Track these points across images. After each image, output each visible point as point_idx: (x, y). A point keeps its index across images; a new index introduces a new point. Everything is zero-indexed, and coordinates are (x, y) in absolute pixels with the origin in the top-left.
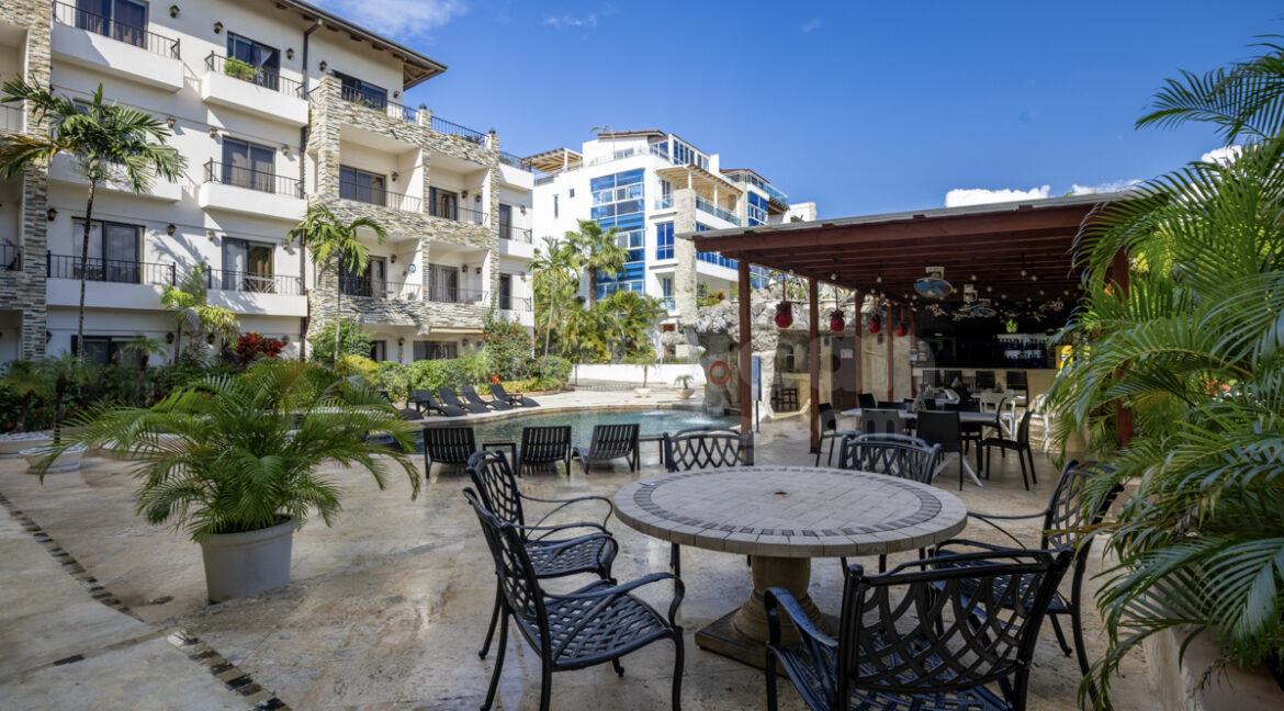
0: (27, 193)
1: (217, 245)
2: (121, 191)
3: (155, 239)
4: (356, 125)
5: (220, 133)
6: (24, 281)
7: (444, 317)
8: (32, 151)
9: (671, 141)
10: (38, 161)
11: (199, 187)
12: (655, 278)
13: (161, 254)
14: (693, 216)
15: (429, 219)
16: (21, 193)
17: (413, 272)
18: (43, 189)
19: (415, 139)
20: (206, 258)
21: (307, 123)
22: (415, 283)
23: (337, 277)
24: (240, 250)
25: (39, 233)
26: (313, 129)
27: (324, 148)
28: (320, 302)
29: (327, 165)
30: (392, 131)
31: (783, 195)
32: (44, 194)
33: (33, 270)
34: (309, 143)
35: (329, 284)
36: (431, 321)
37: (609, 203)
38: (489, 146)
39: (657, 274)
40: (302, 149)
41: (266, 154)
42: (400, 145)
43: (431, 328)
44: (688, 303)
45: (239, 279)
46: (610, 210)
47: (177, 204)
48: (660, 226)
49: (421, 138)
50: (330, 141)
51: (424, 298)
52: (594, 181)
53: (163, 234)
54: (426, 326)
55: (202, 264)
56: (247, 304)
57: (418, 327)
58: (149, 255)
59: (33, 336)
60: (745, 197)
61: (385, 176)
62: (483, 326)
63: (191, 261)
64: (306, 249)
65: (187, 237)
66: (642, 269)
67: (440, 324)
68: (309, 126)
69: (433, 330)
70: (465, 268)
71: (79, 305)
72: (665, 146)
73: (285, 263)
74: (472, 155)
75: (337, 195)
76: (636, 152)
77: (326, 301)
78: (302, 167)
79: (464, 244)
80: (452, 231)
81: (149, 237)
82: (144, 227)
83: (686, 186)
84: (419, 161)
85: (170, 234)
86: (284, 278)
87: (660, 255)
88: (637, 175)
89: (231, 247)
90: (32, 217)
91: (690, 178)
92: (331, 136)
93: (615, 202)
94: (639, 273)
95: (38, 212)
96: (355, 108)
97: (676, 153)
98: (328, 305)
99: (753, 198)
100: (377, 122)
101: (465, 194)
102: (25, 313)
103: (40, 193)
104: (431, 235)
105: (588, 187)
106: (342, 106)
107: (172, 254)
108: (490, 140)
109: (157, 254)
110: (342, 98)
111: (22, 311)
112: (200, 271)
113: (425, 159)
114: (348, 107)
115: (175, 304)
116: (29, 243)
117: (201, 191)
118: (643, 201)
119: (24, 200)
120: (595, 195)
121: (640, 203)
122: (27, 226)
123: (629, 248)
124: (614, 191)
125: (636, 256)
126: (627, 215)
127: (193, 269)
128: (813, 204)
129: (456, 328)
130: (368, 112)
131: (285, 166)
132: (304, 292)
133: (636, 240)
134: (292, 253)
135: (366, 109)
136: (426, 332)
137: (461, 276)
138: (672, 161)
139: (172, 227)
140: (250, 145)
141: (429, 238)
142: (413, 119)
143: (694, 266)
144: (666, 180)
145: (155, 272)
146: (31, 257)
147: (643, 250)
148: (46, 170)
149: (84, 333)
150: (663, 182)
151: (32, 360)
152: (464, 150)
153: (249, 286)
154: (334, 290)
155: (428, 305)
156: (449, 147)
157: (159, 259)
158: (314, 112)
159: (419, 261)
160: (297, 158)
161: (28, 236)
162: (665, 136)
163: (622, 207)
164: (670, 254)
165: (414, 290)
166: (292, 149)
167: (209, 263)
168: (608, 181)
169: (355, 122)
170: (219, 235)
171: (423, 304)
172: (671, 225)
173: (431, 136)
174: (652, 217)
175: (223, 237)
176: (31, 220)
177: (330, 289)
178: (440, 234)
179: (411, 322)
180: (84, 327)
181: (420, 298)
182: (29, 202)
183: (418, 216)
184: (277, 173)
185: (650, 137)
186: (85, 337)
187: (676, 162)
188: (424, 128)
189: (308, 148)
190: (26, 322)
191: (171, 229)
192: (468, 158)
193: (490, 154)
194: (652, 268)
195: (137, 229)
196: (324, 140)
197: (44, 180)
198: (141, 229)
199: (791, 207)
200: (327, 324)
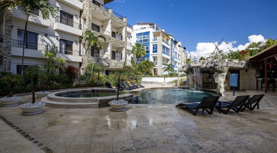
0: (5, 18)
1: (58, 41)
2: (33, 22)
3: (41, 37)
4: (96, 11)
5: (60, 9)
6: (4, 46)
7: (114, 64)
8: (8, 4)
9: (155, 25)
10: (9, 8)
11: (54, 24)
12: (152, 57)
13: (43, 42)
14: (162, 43)
15: (112, 38)
16: (4, 18)
17: (107, 52)
18: (11, 17)
19: (109, 16)
20: (55, 44)
21: (82, 9)
22: (108, 54)
23: (91, 51)
24: (64, 43)
25: (9, 31)
26: (84, 11)
27: (88, 16)
28: (86, 58)
29: (89, 21)
30: (104, 13)
31: (177, 40)
32: (11, 19)
33: (7, 43)
34: (82, 15)
35: (89, 53)
36: (112, 64)
37: (141, 39)
38: (125, 20)
39: (153, 56)
40: (80, 17)
41: (71, 17)
42: (106, 18)
43: (112, 66)
44: (161, 63)
45: (63, 51)
46: (141, 41)
47: (48, 28)
48: (154, 45)
49: (110, 16)
50: (90, 14)
51: (111, 58)
52: (137, 34)
53: (44, 36)
54: (111, 66)
55: (54, 46)
56: (67, 58)
57: (109, 66)
58: (40, 42)
59: (7, 64)
60: (170, 40)
61: (99, 26)
62: (123, 66)
63: (51, 45)
64: (81, 44)
65: (50, 38)
66: (149, 55)
67: (114, 66)
68: (83, 10)
69: (112, 67)
70: (117, 52)
71: (22, 55)
72: (154, 27)
73: (76, 47)
74: (121, 22)
75: (91, 29)
76: (146, 28)
77: (88, 58)
78: (80, 21)
79: (119, 45)
80: (117, 41)
81: (40, 36)
82: (38, 34)
83: (160, 36)
84: (110, 22)
85: (46, 36)
86: (76, 51)
87: (154, 52)
88: (148, 33)
89: (62, 42)
90: (7, 26)
91: (161, 34)
92: (90, 13)
93: (142, 39)
94: (148, 56)
95: (9, 24)
96: (96, 6)
97: (156, 28)
98: (88, 59)
99: (172, 40)
100: (101, 10)
101: (117, 33)
102: (4, 56)
103: (9, 18)
104: (112, 42)
105: (136, 35)
106: (93, 5)
107: (46, 42)
108: (125, 19)
109: (42, 42)
110: (93, 3)
111: (3, 56)
112: (53, 47)
113: (111, 22)
114: (94, 5)
115: (48, 57)
116: (6, 34)
117: (54, 25)
118: (149, 39)
119: (4, 21)
120: (137, 37)
121: (148, 40)
122: (5, 29)
123: (146, 50)
124: (142, 36)
125: (148, 52)
126: (145, 42)
127: (52, 47)
128: (181, 42)
129: (117, 67)
130: (99, 7)
131: (76, 20)
132: (80, 55)
133: (147, 48)
134: (77, 45)
135: (98, 7)
136: (111, 68)
137: (116, 54)
138: (155, 30)
139: (46, 34)
140: (67, 14)
141: (112, 43)
142: (108, 11)
143: (162, 55)
144: (154, 34)
145: (41, 47)
146: (6, 39)
147: (149, 51)
148: (12, 12)
149: (24, 65)
150: (154, 35)
151: (7, 72)
152: (120, 21)
153: (66, 53)
154: (90, 55)
155: (111, 60)
156: (116, 19)
157: (43, 43)
158: (84, 6)
159: (109, 49)
160: (79, 19)
161: (6, 32)
162: (154, 24)
163: (144, 41)
164: (156, 52)
165: (108, 56)
166: (78, 16)
167: (56, 46)
168: (140, 34)
169: (96, 10)
170: (59, 38)
171: (110, 60)
172: (156, 45)
173: (113, 16)
174: (152, 43)
175: (60, 39)
176: (7, 27)
177: (89, 55)
178: (114, 42)
179: (108, 65)
180: (24, 63)
181: (110, 58)
182: (6, 21)
183: (109, 37)
184: (74, 21)
185: (150, 24)
186: (24, 66)
187: (156, 30)
188: (111, 14)
189: (82, 16)
190: (4, 59)
191: (46, 35)
192: (120, 23)
193: (125, 22)
194: (151, 55)
195: (36, 35)
196: (88, 14)
197: (11, 14)
198: (37, 34)
199: (178, 43)
200: (88, 64)
